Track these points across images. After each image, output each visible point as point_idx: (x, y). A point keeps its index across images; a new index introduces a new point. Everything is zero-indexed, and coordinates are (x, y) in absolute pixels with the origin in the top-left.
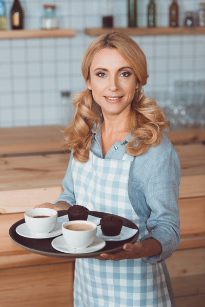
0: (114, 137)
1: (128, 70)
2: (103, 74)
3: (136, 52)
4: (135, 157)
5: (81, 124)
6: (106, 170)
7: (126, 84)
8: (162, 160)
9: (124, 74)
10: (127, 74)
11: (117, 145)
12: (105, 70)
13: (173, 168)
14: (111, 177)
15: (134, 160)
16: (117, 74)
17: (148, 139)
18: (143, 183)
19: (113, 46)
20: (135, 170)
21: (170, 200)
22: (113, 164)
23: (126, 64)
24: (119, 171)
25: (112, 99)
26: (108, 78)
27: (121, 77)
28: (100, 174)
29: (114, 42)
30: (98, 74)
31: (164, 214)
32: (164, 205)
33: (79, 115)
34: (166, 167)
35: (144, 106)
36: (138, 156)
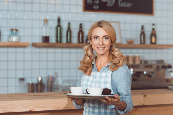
0: (102, 65)
1: (107, 36)
2: (97, 38)
3: (111, 29)
4: (113, 71)
5: (88, 58)
6: (101, 77)
7: (107, 42)
8: (124, 72)
9: (106, 38)
10: (107, 38)
11: (104, 68)
12: (98, 36)
13: (129, 76)
14: (103, 80)
15: (112, 73)
16: (103, 38)
17: (118, 64)
18: (116, 82)
19: (101, 27)
20: (113, 77)
21: (128, 89)
22: (104, 74)
23: (106, 34)
24: (106, 77)
25: (100, 48)
26: (99, 40)
27: (104, 39)
28: (98, 79)
29: (102, 25)
30: (95, 38)
31: (126, 95)
32: (126, 91)
33: (87, 54)
34: (126, 75)
35: (115, 52)
36: (114, 71)
